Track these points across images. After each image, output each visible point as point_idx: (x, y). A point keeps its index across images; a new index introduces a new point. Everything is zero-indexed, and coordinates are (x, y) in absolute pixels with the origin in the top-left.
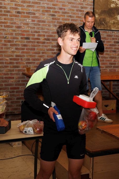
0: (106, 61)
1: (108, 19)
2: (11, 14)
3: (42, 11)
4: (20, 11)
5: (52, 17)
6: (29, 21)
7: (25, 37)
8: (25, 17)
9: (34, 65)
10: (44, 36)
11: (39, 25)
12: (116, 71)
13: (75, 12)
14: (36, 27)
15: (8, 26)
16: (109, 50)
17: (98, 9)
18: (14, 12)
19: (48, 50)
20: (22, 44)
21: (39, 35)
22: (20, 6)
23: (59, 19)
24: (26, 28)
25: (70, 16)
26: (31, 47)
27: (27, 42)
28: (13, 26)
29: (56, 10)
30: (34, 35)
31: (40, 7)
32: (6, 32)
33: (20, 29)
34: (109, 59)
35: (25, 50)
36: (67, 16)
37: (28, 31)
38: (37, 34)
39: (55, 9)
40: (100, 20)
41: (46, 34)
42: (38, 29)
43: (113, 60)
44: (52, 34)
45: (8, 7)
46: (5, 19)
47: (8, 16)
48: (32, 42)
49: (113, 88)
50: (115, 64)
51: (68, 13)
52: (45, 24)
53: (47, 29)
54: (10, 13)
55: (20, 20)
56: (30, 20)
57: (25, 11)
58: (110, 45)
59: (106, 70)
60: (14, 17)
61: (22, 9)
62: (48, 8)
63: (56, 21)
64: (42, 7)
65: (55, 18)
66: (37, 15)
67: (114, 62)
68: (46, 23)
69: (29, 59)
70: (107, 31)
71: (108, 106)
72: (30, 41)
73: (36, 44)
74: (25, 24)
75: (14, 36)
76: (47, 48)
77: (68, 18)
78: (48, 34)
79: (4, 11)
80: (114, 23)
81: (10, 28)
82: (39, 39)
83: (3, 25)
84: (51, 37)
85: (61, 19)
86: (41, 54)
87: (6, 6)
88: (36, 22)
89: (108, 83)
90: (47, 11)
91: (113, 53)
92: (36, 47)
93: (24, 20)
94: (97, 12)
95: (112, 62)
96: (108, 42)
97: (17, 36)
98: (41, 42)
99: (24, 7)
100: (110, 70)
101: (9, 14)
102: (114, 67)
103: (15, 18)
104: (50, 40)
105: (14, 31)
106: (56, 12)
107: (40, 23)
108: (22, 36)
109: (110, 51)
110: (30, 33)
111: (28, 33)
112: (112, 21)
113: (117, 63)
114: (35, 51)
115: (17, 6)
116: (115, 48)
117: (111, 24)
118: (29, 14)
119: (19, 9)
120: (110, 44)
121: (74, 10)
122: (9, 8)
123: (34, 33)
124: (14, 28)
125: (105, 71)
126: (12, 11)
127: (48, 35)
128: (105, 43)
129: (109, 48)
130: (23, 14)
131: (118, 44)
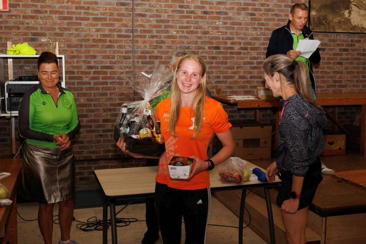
0: (328, 77)
1: (330, 17)
2: (195, 15)
3: (238, 9)
4: (208, 10)
5: (251, 17)
6: (219, 23)
7: (214, 45)
8: (214, 18)
9: (226, 85)
10: (240, 43)
11: (233, 28)
12: (343, 92)
13: (283, 8)
14: (229, 31)
15: (192, 32)
16: (332, 61)
17: (315, 3)
18: (199, 12)
19: (245, 63)
20: (209, 55)
21: (233, 43)
22: (208, 4)
23: (260, 19)
24: (215, 34)
25: (276, 15)
26: (222, 60)
27: (216, 53)
28: (198, 32)
29: (256, 7)
30: (226, 43)
31: (234, 3)
32: (189, 40)
33: (207, 36)
34: (331, 75)
35: (214, 65)
36: (273, 15)
37: (219, 38)
38: (231, 41)
39: (254, 5)
40: (318, 18)
41: (242, 41)
42: (232, 35)
43: (338, 76)
44: (251, 41)
45: (192, 5)
46: (188, 22)
47: (191, 18)
48: (224, 53)
49: (339, 118)
50: (341, 82)
51: (273, 10)
52: (240, 26)
53: (243, 34)
54: (194, 13)
55: (208, 23)
56: (221, 23)
57: (214, 10)
58: (334, 54)
60: (199, 18)
61: (210, 8)
62: (245, 4)
63: (256, 22)
64: (237, 3)
65: (255, 18)
66: (230, 15)
67: (340, 80)
68: (243, 26)
69: (218, 77)
70: (330, 34)
71: (333, 143)
72: (221, 52)
73: (229, 55)
74: (214, 28)
75: (200, 45)
76: (243, 61)
77: (273, 17)
78: (245, 41)
79: (187, 11)
80: (340, 22)
81: (194, 35)
82: (232, 48)
83: (185, 30)
84: (249, 45)
85: (263, 19)
86: (235, 70)
87: (189, 5)
88: (229, 25)
89: (331, 110)
90: (244, 9)
91: (338, 66)
92: (229, 59)
93: (213, 22)
94: (315, 7)
95: (336, 79)
96: (331, 50)
97: (203, 46)
98: (235, 52)
99: (213, 4)
100: (333, 91)
101: (193, 15)
102: (339, 86)
103: (200, 20)
104: (248, 50)
105: (200, 38)
106: (256, 10)
107: (233, 26)
108: (210, 46)
109: (334, 63)
110: (221, 40)
111: (217, 40)
112: (336, 20)
113: (343, 80)
114: (226, 65)
115: (204, 4)
116: (341, 59)
117: (336, 23)
118: (219, 14)
119: (206, 7)
120: (334, 52)
121: (280, 6)
122: (193, 7)
123: (226, 41)
124: (199, 35)
125: (326, 92)
126: (197, 12)
127: (246, 43)
128: (326, 51)
129: (332, 59)
130: (211, 15)
131: (346, 52)
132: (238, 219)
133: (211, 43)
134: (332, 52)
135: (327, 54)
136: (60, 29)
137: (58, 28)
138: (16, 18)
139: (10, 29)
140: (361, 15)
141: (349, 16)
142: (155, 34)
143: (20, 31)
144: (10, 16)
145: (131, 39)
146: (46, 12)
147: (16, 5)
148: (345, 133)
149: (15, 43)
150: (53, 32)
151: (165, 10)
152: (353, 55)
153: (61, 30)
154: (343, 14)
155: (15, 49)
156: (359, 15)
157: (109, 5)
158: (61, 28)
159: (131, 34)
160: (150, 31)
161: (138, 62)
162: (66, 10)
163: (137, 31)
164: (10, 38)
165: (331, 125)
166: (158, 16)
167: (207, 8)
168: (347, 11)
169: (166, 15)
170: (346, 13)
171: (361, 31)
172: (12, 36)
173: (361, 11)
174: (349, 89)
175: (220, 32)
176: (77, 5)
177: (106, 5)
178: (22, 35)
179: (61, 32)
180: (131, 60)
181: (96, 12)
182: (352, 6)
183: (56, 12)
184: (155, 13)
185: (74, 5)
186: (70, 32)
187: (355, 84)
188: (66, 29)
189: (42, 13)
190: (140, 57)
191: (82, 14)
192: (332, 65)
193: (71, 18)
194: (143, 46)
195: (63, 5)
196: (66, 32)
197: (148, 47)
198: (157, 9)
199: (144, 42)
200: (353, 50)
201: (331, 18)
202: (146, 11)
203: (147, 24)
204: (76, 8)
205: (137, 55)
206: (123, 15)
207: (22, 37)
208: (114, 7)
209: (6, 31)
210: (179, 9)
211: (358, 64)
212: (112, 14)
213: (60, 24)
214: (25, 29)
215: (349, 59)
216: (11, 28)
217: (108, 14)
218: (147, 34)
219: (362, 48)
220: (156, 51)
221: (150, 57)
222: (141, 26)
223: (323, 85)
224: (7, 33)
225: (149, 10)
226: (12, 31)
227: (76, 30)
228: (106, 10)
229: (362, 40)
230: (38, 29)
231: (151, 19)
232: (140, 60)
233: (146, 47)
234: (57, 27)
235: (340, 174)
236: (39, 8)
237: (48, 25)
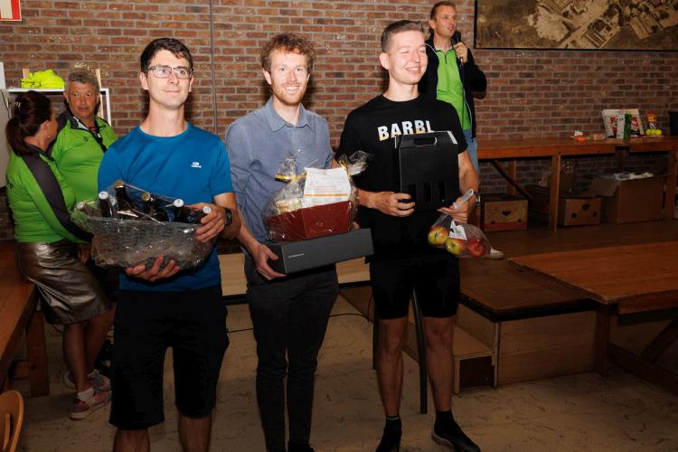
0: (502, 116)
1: (506, 25)
2: (306, 25)
3: (369, 15)
4: (324, 17)
6: (341, 37)
7: (335, 71)
8: (333, 30)
11: (363, 45)
12: (524, 137)
14: (355, 49)
16: (508, 92)
17: (484, 5)
18: (311, 21)
20: (328, 86)
21: (362, 67)
22: (323, 8)
24: (334, 53)
26: (345, 93)
27: (338, 82)
29: (397, 11)
30: (352, 67)
31: (363, 6)
33: (324, 56)
34: (507, 112)
35: (334, 100)
37: (340, 60)
38: (359, 64)
39: (394, 8)
40: (489, 28)
42: (360, 54)
43: (517, 114)
45: (300, 10)
48: (349, 82)
49: (518, 175)
50: (521, 122)
52: (374, 42)
54: (303, 23)
55: (324, 37)
56: (344, 36)
57: (333, 18)
58: (511, 82)
59: (501, 138)
60: (311, 30)
61: (328, 14)
62: (379, 7)
64: (367, 6)
66: (358, 24)
67: (519, 119)
70: (505, 52)
71: (510, 213)
72: (345, 81)
73: (356, 85)
74: (333, 45)
79: (293, 20)
80: (520, 33)
82: (362, 75)
87: (296, 9)
88: (355, 40)
89: (506, 164)
90: (378, 15)
91: (518, 99)
92: (355, 91)
93: (332, 35)
94: (483, 10)
95: (514, 119)
96: (507, 75)
98: (366, 81)
99: (332, 8)
100: (510, 136)
101: (301, 25)
102: (519, 129)
103: (313, 33)
107: (363, 41)
108: (329, 71)
109: (511, 95)
110: (344, 63)
111: (339, 64)
112: (516, 30)
113: (525, 119)
115: (318, 8)
116: (522, 89)
117: (514, 34)
118: (341, 23)
119: (321, 13)
120: (511, 78)
122: (301, 12)
123: (351, 64)
126: (308, 21)
128: (501, 77)
129: (509, 89)
130: (329, 25)
131: (529, 79)
132: (372, 326)
133: (329, 67)
134: (509, 79)
135: (501, 81)
136: (102, 48)
137: (100, 48)
138: (35, 32)
139: (25, 50)
140: (553, 22)
141: (535, 24)
142: (245, 55)
143: (41, 52)
144: (26, 30)
145: (210, 62)
146: (80, 22)
147: (33, 11)
148: (527, 198)
149: (34, 70)
150: (91, 54)
151: (260, 18)
152: (540, 82)
153: (104, 51)
154: (526, 20)
155: (33, 80)
156: (549, 22)
157: (175, 10)
158: (104, 48)
159: (210, 56)
160: (238, 51)
161: (222, 97)
162: (109, 20)
163: (217, 50)
164: (27, 64)
165: (506, 186)
166: (249, 27)
167: (323, 14)
168: (531, 16)
169: (261, 25)
170: (530, 19)
171: (552, 45)
172: (29, 60)
173: (552, 16)
174: (533, 133)
175: (344, 51)
176: (127, 11)
177: (170, 10)
178: (45, 58)
179: (103, 53)
180: (211, 95)
181: (155, 23)
182: (539, 8)
183: (95, 23)
184: (244, 22)
185: (122, 12)
186: (118, 53)
187: (542, 125)
188: (110, 48)
189: (73, 24)
190: (224, 90)
191: (135, 25)
192: (508, 98)
193: (118, 32)
194: (228, 73)
195: (104, 11)
196: (111, 54)
197: (236, 75)
198: (248, 16)
199: (230, 67)
200: (539, 75)
201: (507, 28)
202: (231, 20)
203: (233, 40)
204: (125, 16)
205: (218, 86)
206: (196, 26)
207: (44, 62)
208: (182, 13)
209: (20, 52)
210: (281, 16)
211: (546, 95)
212: (179, 25)
213: (102, 41)
214: (49, 49)
215: (532, 89)
216: (27, 48)
217: (175, 25)
218: (234, 56)
219: (553, 72)
220: (247, 80)
221: (239, 90)
222: (225, 42)
223: (495, 127)
224: (22, 56)
225: (235, 17)
226: (29, 53)
227: (127, 49)
228: (170, 18)
229: (553, 59)
230: (68, 50)
231: (240, 32)
232: (225, 95)
233: (232, 74)
234: (97, 45)
235: (522, 260)
236: (69, 17)
237: (84, 43)
